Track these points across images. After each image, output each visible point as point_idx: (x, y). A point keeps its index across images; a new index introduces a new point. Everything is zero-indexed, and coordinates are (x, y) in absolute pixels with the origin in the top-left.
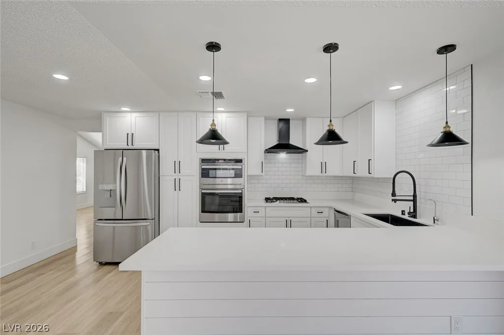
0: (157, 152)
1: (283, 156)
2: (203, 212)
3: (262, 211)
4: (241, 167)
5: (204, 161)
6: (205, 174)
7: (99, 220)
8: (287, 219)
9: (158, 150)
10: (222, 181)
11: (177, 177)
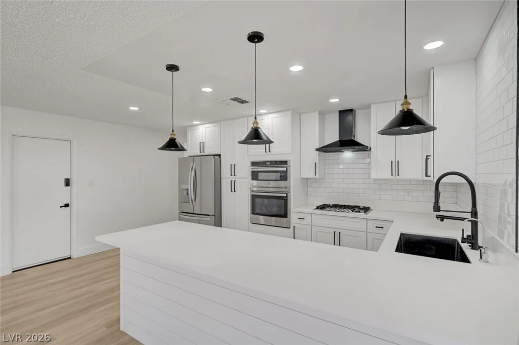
0: (218, 157)
1: (348, 155)
2: (253, 213)
3: (308, 218)
4: (285, 169)
5: (253, 164)
6: (255, 176)
7: (182, 212)
8: (336, 230)
9: (219, 155)
10: (269, 184)
11: (233, 179)
